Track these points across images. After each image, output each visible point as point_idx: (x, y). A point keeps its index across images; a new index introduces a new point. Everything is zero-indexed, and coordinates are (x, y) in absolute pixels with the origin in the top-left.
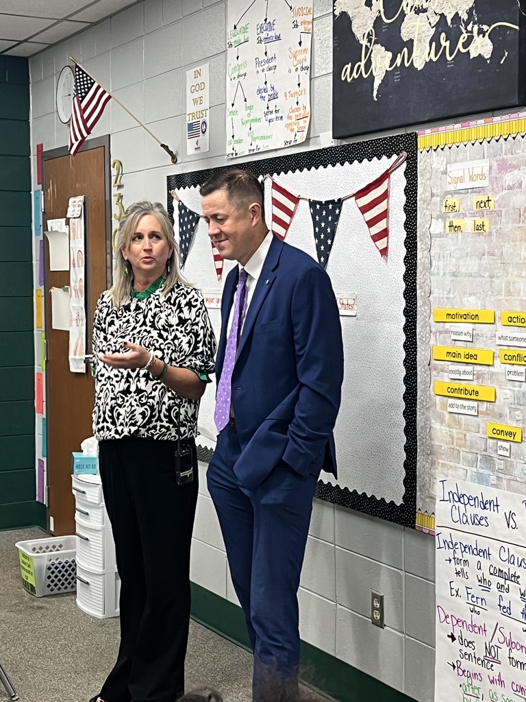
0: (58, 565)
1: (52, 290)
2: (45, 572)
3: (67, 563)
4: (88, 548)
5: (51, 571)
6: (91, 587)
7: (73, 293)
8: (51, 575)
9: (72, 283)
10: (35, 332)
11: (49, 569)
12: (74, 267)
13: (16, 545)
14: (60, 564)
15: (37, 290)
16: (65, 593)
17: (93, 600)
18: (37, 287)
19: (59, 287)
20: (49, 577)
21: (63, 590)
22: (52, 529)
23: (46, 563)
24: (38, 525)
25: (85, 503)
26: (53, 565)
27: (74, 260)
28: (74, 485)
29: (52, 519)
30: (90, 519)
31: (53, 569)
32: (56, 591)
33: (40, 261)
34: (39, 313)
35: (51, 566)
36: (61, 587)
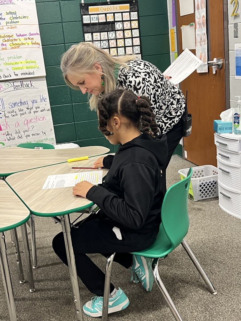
0: (205, 184)
1: (182, 28)
2: (199, 188)
3: (210, 182)
4: (229, 177)
5: (202, 187)
6: (232, 200)
7: (198, 26)
8: (202, 189)
9: (197, 20)
10: (171, 54)
11: (201, 186)
12: (198, 9)
13: (179, 172)
14: (206, 183)
15: (171, 30)
16: (210, 198)
17: (234, 207)
18: (170, 27)
19: (187, 25)
20: (201, 190)
21: (208, 197)
22: (186, 156)
23: (199, 183)
24: (177, 154)
25: (226, 151)
26: (202, 184)
27: (198, 5)
28: (216, 139)
29: (186, 152)
30: (230, 161)
31: (202, 186)
32: (204, 198)
33: (173, 12)
34: (173, 43)
35: (202, 185)
36: (207, 195)
